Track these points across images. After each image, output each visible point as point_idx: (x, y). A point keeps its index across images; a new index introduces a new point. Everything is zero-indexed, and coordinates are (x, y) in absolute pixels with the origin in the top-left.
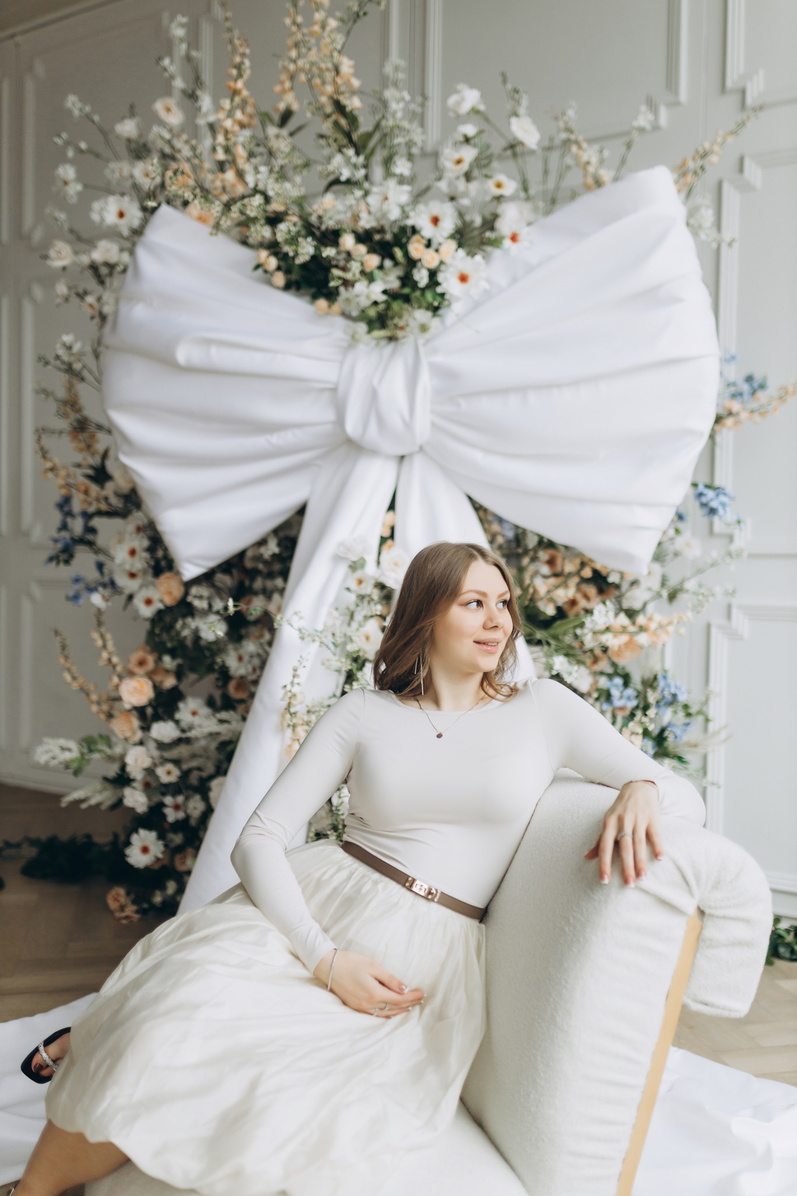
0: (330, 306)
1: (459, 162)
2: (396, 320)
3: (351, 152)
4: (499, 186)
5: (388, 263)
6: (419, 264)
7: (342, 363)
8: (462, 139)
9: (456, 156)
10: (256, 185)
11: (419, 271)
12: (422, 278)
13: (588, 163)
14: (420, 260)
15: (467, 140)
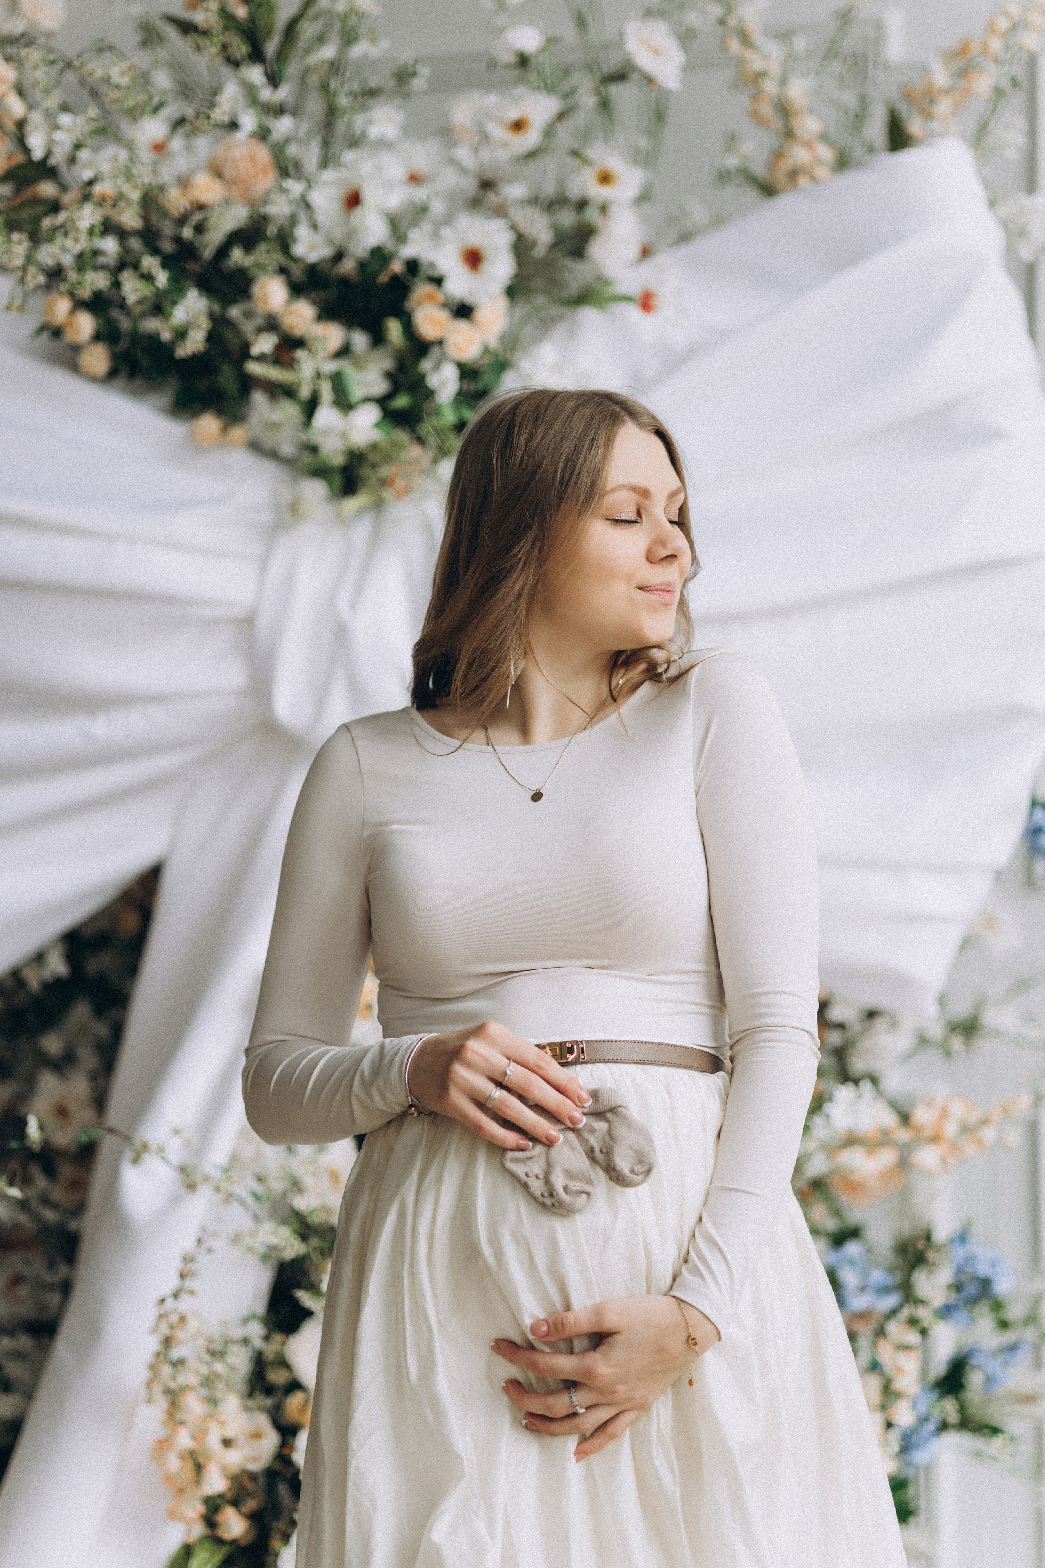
0: (225, 430)
1: (518, 126)
2: (385, 471)
3: (255, 74)
4: (605, 178)
5: (360, 340)
6: (435, 351)
7: (264, 565)
8: (512, 59)
9: (514, 115)
10: (48, 155)
11: (437, 367)
12: (444, 383)
13: (761, 75)
14: (440, 343)
15: (523, 61)
